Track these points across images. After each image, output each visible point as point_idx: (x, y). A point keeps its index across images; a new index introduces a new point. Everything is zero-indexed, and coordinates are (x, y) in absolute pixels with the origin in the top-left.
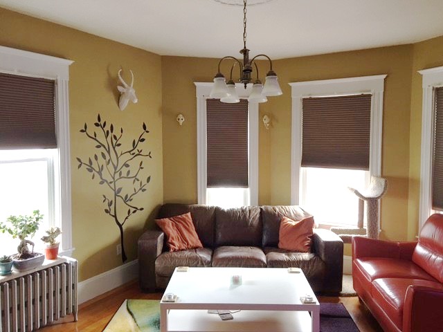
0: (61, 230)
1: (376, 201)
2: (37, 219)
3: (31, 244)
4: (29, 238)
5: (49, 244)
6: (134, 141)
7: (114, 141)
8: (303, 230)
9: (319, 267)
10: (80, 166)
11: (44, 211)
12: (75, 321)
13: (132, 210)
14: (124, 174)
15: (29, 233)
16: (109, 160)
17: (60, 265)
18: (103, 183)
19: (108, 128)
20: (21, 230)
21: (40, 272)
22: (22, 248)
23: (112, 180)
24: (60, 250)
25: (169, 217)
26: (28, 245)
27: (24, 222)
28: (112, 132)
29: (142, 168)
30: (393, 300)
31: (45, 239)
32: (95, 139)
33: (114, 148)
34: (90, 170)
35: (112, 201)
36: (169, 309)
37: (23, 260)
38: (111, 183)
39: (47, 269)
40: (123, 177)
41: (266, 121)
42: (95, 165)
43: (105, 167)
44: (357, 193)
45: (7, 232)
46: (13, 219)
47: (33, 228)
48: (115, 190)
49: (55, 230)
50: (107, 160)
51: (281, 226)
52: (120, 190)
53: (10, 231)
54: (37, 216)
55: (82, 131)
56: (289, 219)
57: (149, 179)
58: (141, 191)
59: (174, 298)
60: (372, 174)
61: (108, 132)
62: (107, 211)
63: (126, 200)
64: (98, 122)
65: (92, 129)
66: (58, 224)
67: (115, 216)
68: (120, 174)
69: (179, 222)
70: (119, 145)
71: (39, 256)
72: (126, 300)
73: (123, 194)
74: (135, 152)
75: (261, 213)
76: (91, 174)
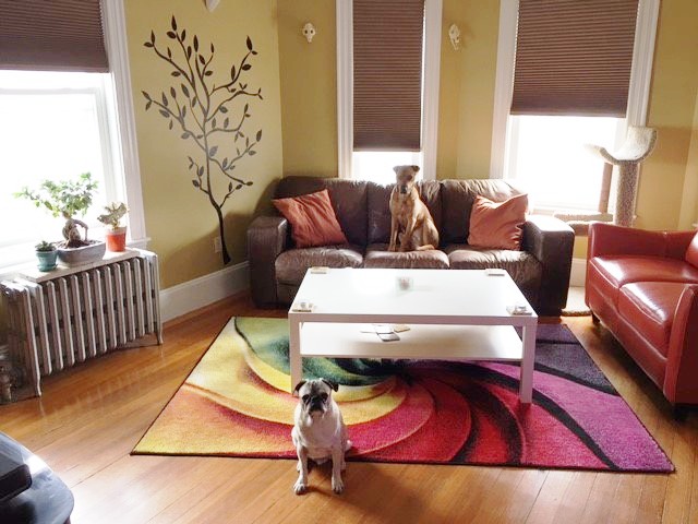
0: (127, 206)
1: (635, 166)
2: (89, 187)
3: (83, 225)
4: (78, 216)
5: (110, 227)
6: (234, 68)
7: (201, 67)
8: (510, 215)
9: (533, 271)
10: (148, 106)
11: (98, 176)
12: (159, 344)
13: (235, 184)
14: (220, 125)
15: (78, 208)
16: (194, 100)
17: (130, 260)
18: (188, 136)
19: (189, 42)
20: (65, 205)
21: (100, 268)
22: (69, 230)
23: (202, 133)
24: (129, 240)
25: (294, 196)
26: (78, 227)
27: (68, 192)
28: (196, 50)
29: (248, 116)
30: (654, 312)
31: (104, 219)
32: (171, 61)
33: (201, 79)
34: (166, 114)
35: (202, 168)
36: (303, 322)
37: (74, 249)
38: (199, 137)
39: (111, 265)
40: (219, 129)
41: (454, 34)
42: (172, 106)
43: (188, 108)
44: (604, 152)
45: (43, 206)
46: (51, 187)
47: (84, 200)
48: (206, 150)
49: (119, 205)
50: (192, 98)
51: (474, 211)
52: (215, 149)
53: (48, 204)
54: (87, 182)
55: (147, 45)
56: (486, 200)
57: (259, 135)
58: (247, 154)
59: (310, 306)
60: (630, 123)
61: (189, 48)
62: (196, 184)
63: (225, 167)
64: (172, 30)
65: (163, 43)
66: (121, 197)
67: (209, 192)
68: (214, 123)
69: (310, 204)
70: (209, 73)
71: (97, 244)
72: (233, 318)
73: (220, 157)
74: (235, 87)
75: (441, 190)
76: (168, 120)
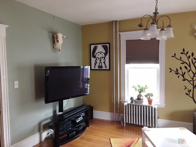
3: (142, 96)
7: (194, 61)
10: (170, 72)
16: (190, 70)
18: (185, 80)
19: (190, 54)
23: (192, 80)
28: (192, 56)
32: (181, 60)
33: (194, 64)
34: (177, 74)
35: (191, 90)
38: (190, 81)
42: (180, 71)
43: (186, 73)
48: (193, 85)
50: (188, 70)
61: (189, 56)
62: (187, 94)
64: (183, 52)
67: (193, 98)
76: (178, 75)
